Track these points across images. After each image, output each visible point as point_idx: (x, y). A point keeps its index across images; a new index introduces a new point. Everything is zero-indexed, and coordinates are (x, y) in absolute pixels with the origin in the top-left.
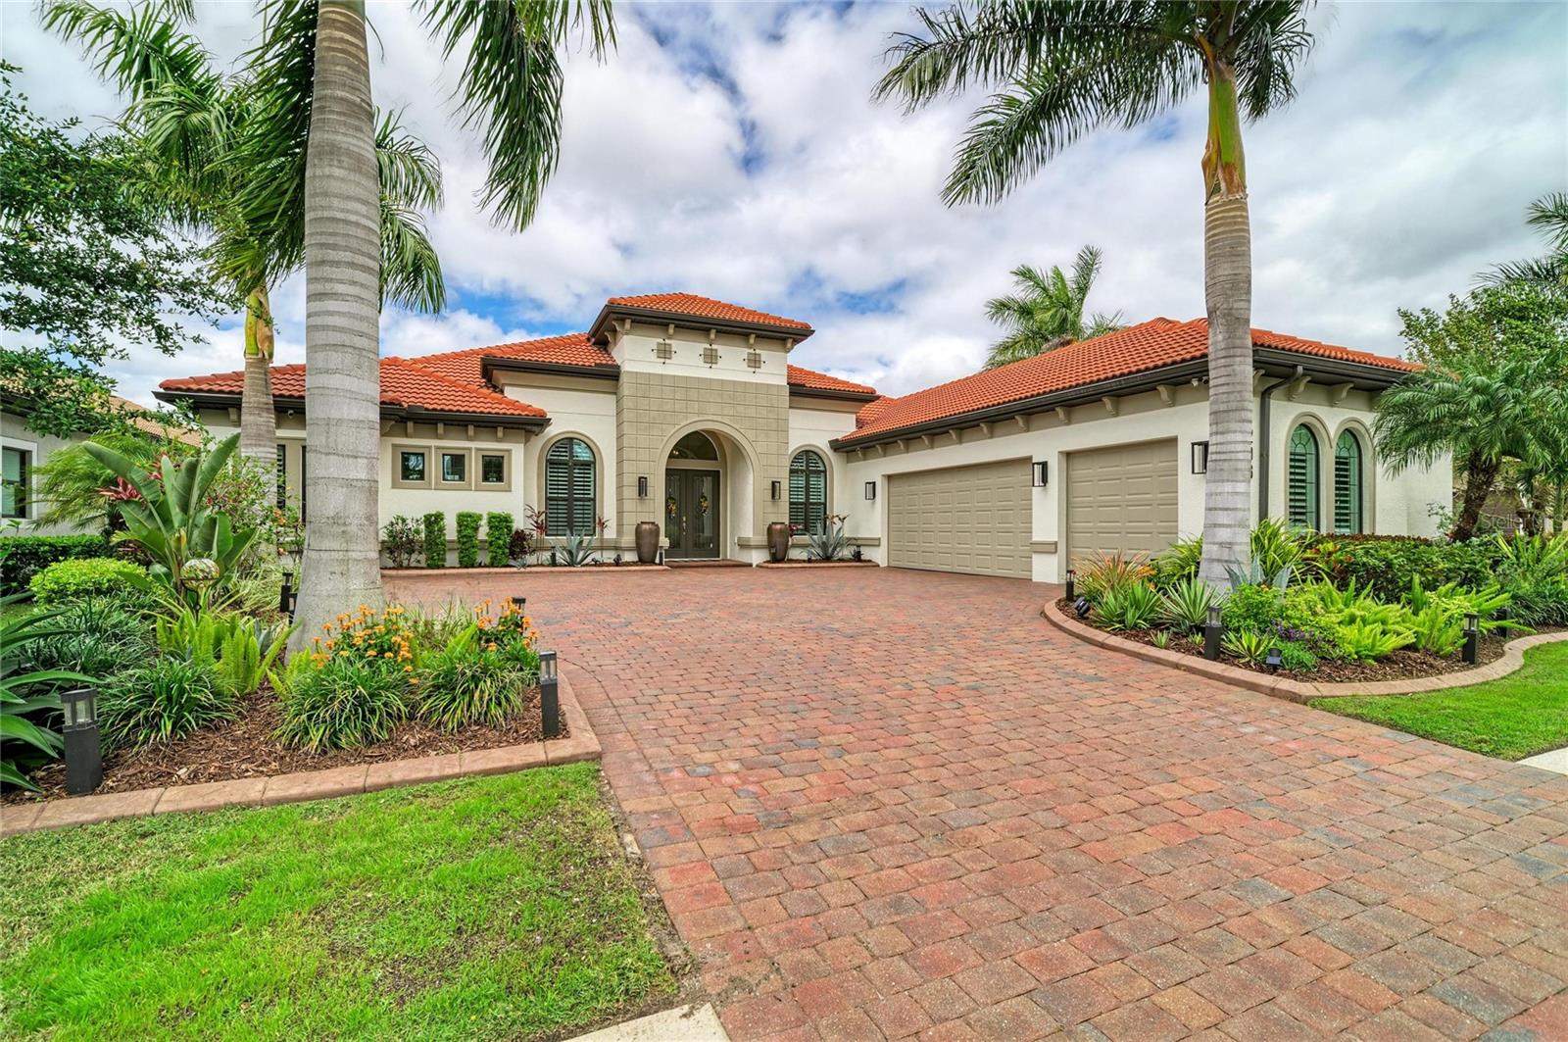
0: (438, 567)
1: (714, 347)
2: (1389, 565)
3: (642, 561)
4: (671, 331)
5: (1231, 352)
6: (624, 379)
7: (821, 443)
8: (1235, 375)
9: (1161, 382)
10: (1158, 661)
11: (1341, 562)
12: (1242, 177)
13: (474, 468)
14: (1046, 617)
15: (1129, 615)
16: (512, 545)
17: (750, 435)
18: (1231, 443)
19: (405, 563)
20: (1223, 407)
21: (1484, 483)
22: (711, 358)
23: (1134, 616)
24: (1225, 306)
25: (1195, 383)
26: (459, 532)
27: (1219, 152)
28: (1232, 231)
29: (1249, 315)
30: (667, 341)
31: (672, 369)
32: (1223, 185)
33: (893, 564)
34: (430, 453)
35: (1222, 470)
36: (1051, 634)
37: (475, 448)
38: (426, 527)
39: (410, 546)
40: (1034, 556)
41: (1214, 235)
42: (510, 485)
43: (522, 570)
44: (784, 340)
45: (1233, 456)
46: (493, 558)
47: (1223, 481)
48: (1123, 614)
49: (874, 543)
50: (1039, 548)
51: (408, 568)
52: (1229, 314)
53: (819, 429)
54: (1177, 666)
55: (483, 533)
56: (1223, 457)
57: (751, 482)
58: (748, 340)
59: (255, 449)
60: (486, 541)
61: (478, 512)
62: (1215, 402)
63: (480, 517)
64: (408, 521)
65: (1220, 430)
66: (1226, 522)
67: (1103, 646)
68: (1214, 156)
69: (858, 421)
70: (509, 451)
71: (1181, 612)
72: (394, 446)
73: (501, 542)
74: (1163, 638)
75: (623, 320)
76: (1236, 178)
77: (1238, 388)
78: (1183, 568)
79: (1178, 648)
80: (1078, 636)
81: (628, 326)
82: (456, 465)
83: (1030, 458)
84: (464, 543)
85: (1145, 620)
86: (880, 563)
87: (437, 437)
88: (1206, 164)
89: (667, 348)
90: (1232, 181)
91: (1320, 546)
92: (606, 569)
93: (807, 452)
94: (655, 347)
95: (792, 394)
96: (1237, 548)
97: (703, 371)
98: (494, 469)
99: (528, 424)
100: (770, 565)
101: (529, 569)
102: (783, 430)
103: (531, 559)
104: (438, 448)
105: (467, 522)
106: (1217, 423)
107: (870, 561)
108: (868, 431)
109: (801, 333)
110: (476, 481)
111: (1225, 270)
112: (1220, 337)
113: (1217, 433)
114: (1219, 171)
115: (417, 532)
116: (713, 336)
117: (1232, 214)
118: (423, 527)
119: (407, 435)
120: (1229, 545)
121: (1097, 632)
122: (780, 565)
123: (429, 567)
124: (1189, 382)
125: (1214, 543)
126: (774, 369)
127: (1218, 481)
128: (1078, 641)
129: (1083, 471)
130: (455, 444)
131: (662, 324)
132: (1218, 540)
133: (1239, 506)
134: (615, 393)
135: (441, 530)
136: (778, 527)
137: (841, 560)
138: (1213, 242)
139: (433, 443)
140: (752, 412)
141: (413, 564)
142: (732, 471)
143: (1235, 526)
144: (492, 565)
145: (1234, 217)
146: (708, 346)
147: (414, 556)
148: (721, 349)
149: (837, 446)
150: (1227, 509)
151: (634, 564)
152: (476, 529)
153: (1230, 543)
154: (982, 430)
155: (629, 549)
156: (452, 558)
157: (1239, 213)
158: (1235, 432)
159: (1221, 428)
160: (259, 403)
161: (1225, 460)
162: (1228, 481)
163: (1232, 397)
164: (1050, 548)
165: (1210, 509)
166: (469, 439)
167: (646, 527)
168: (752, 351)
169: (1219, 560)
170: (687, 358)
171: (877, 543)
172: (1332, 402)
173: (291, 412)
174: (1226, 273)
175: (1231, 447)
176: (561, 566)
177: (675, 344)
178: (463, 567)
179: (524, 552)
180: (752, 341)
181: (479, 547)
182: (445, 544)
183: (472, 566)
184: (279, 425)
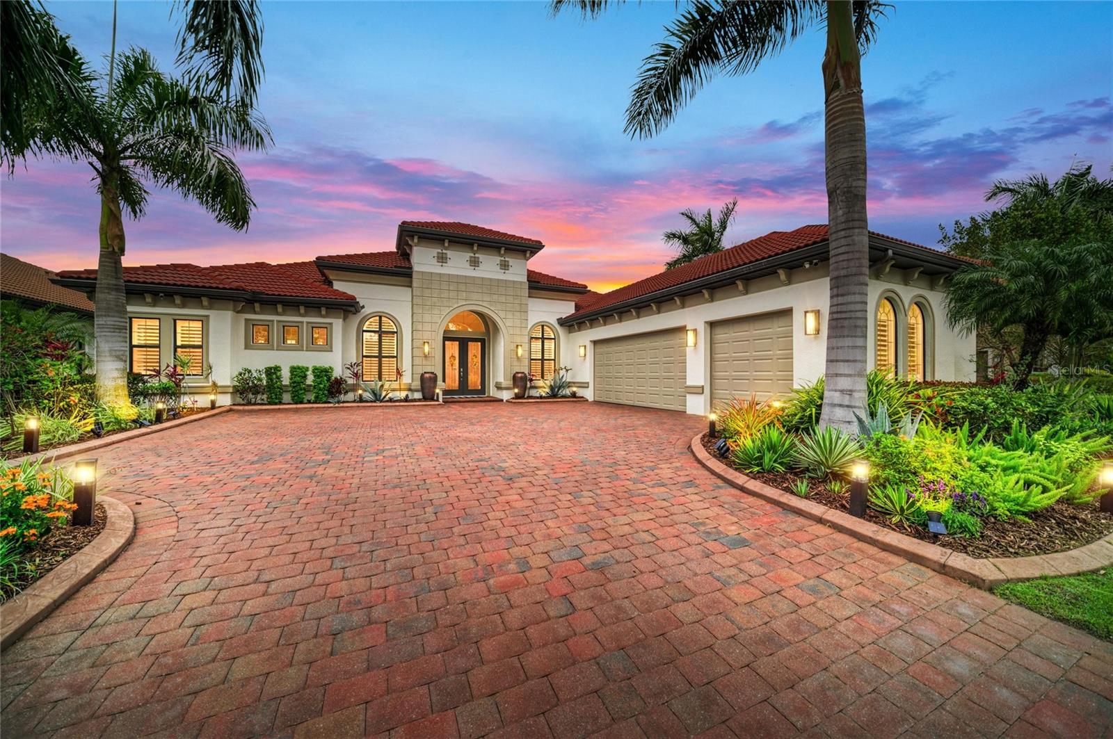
0: (276, 404)
1: (477, 255)
2: (986, 408)
3: (425, 399)
4: (446, 244)
5: (851, 225)
6: (414, 276)
7: (552, 320)
8: (854, 244)
9: (781, 266)
10: (799, 512)
11: (943, 406)
12: (858, 74)
13: (305, 335)
14: (692, 452)
15: (766, 459)
16: (332, 386)
17: (502, 314)
18: (851, 303)
19: (253, 400)
20: (843, 273)
21: (1039, 340)
22: (474, 263)
23: (770, 460)
24: (845, 185)
25: (807, 266)
26: (291, 379)
27: (838, 55)
28: (849, 120)
29: (865, 193)
30: (444, 251)
31: (447, 270)
32: (842, 82)
33: (597, 399)
34: (273, 325)
35: (842, 327)
36: (695, 472)
37: (306, 322)
38: (267, 376)
39: (256, 390)
40: (688, 395)
41: (834, 125)
42: (331, 348)
43: (337, 405)
44: (524, 252)
45: (853, 315)
46: (317, 397)
47: (844, 337)
48: (761, 458)
49: (584, 385)
50: (689, 390)
51: (255, 404)
52: (849, 192)
53: (550, 311)
54: (820, 521)
55: (310, 379)
56: (843, 316)
57: (502, 344)
58: (500, 252)
59: (105, 319)
60: (311, 385)
61: (305, 365)
62: (837, 269)
63: (307, 369)
64: (253, 372)
65: (840, 292)
66: (846, 372)
67: (743, 489)
68: (834, 58)
69: (576, 306)
70: (330, 324)
71: (818, 459)
72: (247, 320)
73: (322, 386)
74: (803, 487)
75: (412, 237)
76: (853, 75)
77: (857, 255)
78: (805, 410)
79: (819, 498)
80: (719, 476)
81: (416, 240)
83: (685, 327)
84: (294, 387)
85: (781, 464)
86: (588, 398)
87: (278, 314)
88: (825, 67)
89: (444, 256)
90: (850, 77)
91: (921, 392)
92: (398, 404)
93: (541, 326)
94: (436, 255)
95: (530, 288)
96: (856, 395)
97: (471, 272)
98: (319, 336)
99: (344, 305)
100: (514, 401)
101: (341, 405)
102: (524, 312)
103: (344, 397)
104: (278, 321)
105: (298, 372)
106: (838, 287)
107: (582, 397)
108: (582, 312)
109: (535, 247)
110: (307, 344)
111: (844, 154)
112: (840, 213)
113: (838, 296)
114: (839, 70)
115: (260, 380)
116: (475, 248)
117: (850, 105)
118: (264, 376)
119: (255, 313)
120: (850, 392)
121: (737, 474)
122: (520, 401)
123: (270, 404)
124: (802, 266)
125: (836, 391)
126: (518, 271)
127: (840, 337)
128: (720, 482)
129: (722, 335)
130: (291, 319)
131: (440, 240)
132: (840, 388)
133: (858, 359)
134: (411, 287)
135: (278, 378)
136: (520, 375)
137: (563, 397)
138: (834, 132)
139: (275, 318)
140: (503, 299)
141: (260, 402)
142: (494, 338)
143: (855, 375)
144: (315, 402)
145: (852, 108)
146: (472, 255)
147: (259, 397)
148: (482, 257)
149: (562, 322)
150: (847, 361)
151: (419, 400)
152: (305, 377)
153: (851, 391)
154: (652, 308)
155: (417, 391)
156: (287, 397)
157: (856, 105)
158: (854, 294)
159: (841, 291)
160: (108, 284)
161: (845, 319)
162: (848, 336)
163: (852, 264)
164: (699, 390)
165: (832, 361)
166: (302, 315)
167: (427, 375)
168: (503, 259)
169: (841, 406)
170: (458, 263)
171: (586, 385)
172: (906, 282)
173: (161, 294)
174: (845, 156)
175: (852, 307)
176: (367, 401)
177: (449, 253)
178: (296, 403)
179: (340, 393)
180: (502, 252)
181: (308, 389)
182: (282, 389)
183: (302, 403)
184: (154, 305)
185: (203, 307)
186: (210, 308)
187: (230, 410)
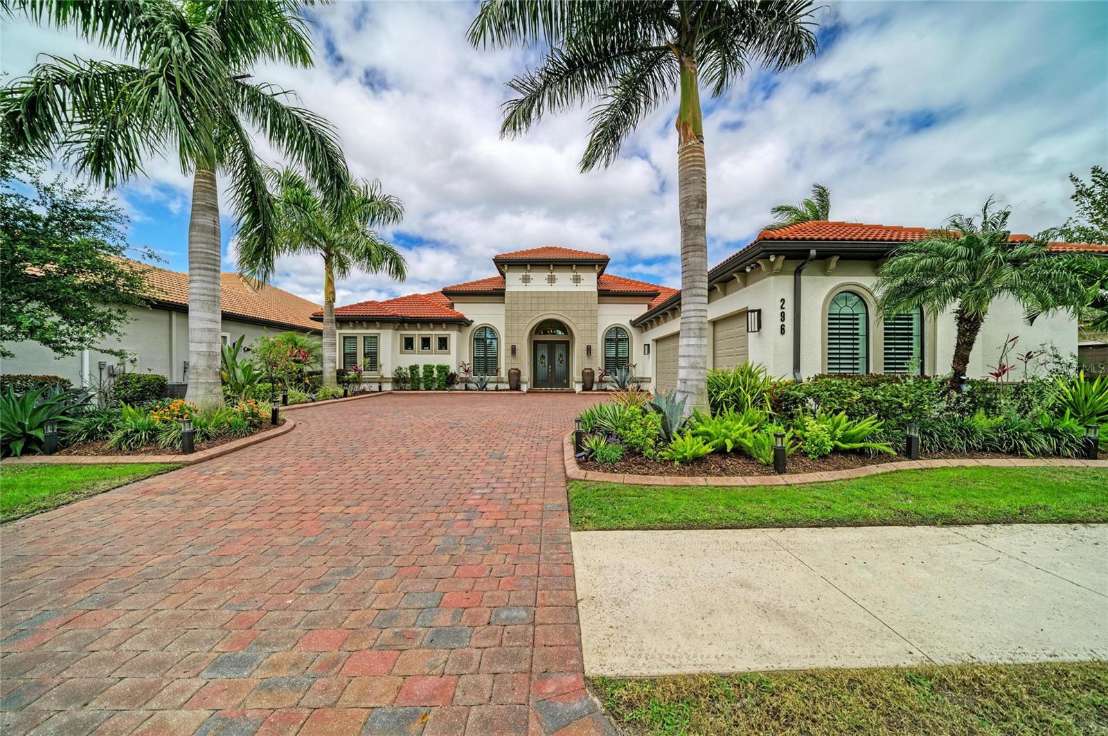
0: (415, 390)
1: (554, 274)
3: (511, 388)
4: (529, 268)
6: (506, 295)
7: (625, 322)
13: (434, 343)
16: (448, 378)
17: (574, 320)
19: (403, 387)
22: (552, 280)
26: (424, 373)
30: (527, 274)
31: (531, 288)
34: (416, 337)
37: (434, 334)
38: (411, 371)
39: (405, 380)
42: (450, 351)
43: (451, 392)
46: (439, 386)
51: (404, 390)
53: (623, 314)
55: (435, 374)
57: (576, 346)
58: (572, 268)
60: (436, 378)
61: (433, 364)
63: (434, 367)
64: (403, 368)
66: (684, 365)
69: (648, 308)
70: (449, 335)
72: (401, 334)
73: (442, 378)
75: (503, 266)
81: (506, 268)
82: (426, 342)
84: (426, 379)
87: (418, 330)
88: (679, 122)
89: (527, 277)
90: (687, 134)
92: (490, 392)
93: (617, 328)
94: (522, 277)
95: (600, 295)
96: (689, 383)
97: (547, 288)
98: (443, 343)
100: (583, 393)
101: (454, 392)
102: (593, 316)
103: (457, 387)
104: (418, 335)
105: (428, 369)
109: (603, 261)
110: (434, 350)
115: (407, 374)
116: (551, 268)
118: (408, 371)
120: (685, 381)
122: (588, 393)
123: (412, 390)
130: (426, 333)
131: (523, 265)
134: (503, 303)
135: (417, 373)
136: (589, 371)
139: (417, 332)
140: (575, 307)
141: (406, 388)
143: (688, 367)
144: (438, 390)
145: (688, 158)
146: (550, 274)
147: (406, 385)
148: (557, 274)
149: (634, 324)
151: (507, 390)
152: (432, 372)
153: (685, 379)
155: (505, 382)
156: (422, 386)
166: (432, 330)
167: (512, 371)
168: (575, 274)
170: (539, 281)
171: (650, 381)
173: (357, 322)
176: (471, 390)
177: (532, 275)
178: (427, 390)
179: (453, 384)
180: (574, 268)
181: (433, 381)
182: (419, 379)
183: (430, 390)
184: (354, 328)
185: (378, 329)
186: (381, 329)
187: (390, 393)
